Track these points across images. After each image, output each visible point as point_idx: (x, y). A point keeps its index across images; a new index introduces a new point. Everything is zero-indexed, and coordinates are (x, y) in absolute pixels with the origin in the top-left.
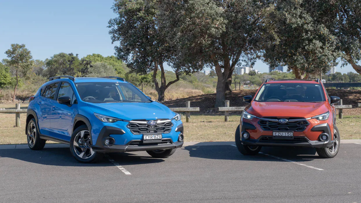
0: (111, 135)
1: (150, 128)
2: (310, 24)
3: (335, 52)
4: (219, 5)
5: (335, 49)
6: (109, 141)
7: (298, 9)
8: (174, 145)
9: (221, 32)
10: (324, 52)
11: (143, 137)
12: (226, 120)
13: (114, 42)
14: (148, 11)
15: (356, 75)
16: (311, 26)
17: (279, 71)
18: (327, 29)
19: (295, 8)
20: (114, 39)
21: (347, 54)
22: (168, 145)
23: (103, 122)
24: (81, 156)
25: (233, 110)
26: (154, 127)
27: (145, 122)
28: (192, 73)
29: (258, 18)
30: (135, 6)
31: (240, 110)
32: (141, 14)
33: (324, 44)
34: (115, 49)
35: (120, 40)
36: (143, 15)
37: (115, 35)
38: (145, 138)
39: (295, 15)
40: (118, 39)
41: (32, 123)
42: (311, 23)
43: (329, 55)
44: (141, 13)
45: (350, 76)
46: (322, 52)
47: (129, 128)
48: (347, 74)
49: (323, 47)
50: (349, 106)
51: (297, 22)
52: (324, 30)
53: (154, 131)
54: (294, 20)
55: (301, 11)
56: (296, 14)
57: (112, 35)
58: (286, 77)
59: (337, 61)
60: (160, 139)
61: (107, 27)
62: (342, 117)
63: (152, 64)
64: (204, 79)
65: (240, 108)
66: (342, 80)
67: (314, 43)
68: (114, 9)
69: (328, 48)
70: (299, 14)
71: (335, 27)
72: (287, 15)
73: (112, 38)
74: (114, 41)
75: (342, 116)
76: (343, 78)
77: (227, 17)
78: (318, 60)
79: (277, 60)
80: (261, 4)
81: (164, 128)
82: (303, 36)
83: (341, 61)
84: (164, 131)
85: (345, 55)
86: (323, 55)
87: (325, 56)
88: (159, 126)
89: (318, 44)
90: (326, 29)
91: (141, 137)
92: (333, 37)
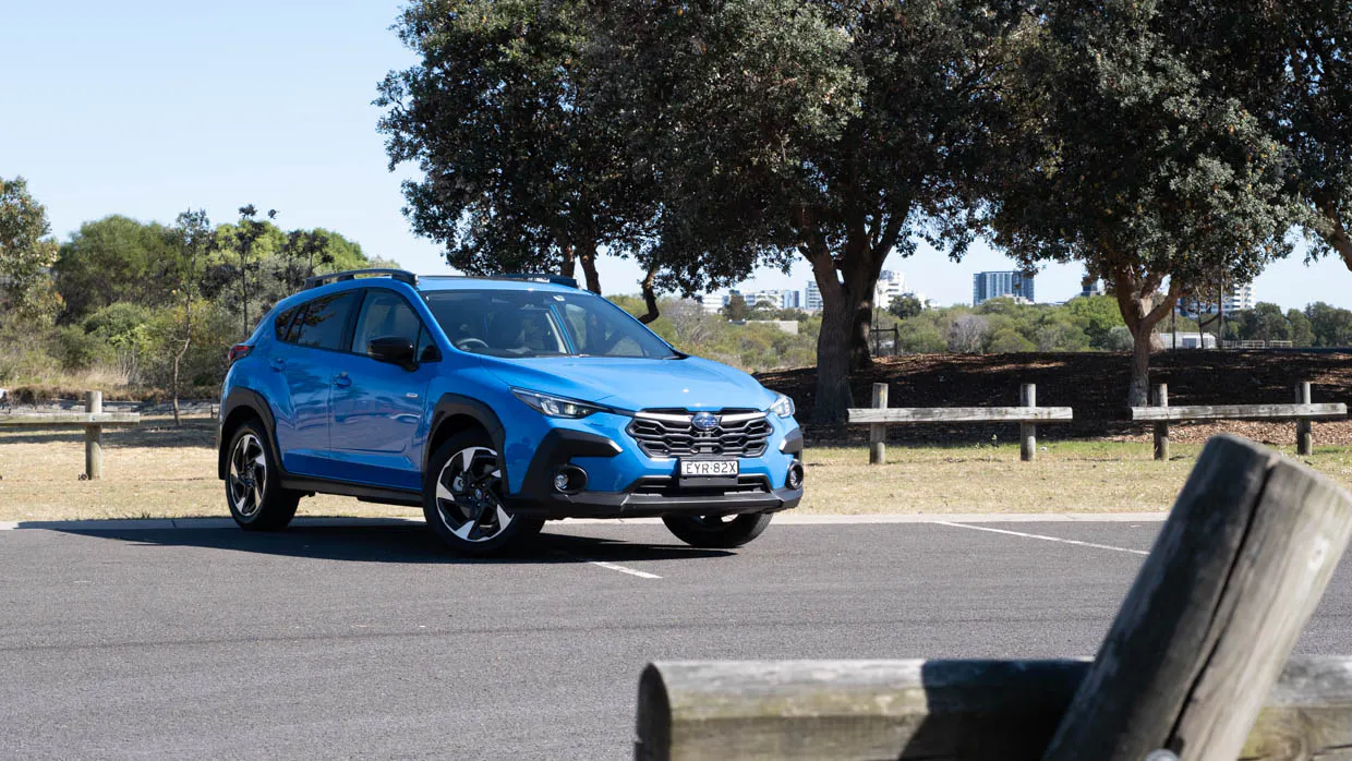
0: (573, 460)
1: (701, 438)
2: (1186, 96)
3: (1282, 204)
4: (833, 19)
5: (1280, 193)
6: (566, 480)
7: (1143, 39)
8: (775, 496)
9: (843, 121)
10: (1239, 203)
11: (678, 465)
12: (874, 458)
13: (396, 165)
14: (539, 42)
15: (1342, 318)
16: (1192, 103)
17: (1018, 300)
18: (1250, 117)
19: (1132, 36)
20: (398, 152)
21: (1326, 213)
22: (756, 495)
23: (548, 415)
24: (463, 532)
25: (904, 420)
26: (712, 436)
27: (686, 419)
28: (709, 292)
29: (978, 69)
30: (494, 22)
31: (930, 419)
32: (514, 51)
33: (1240, 172)
34: (405, 191)
35: (422, 157)
36: (520, 55)
37: (403, 134)
38: (684, 471)
39: (1129, 62)
40: (414, 153)
41: (247, 438)
42: (1192, 92)
43: (1257, 212)
44: (511, 48)
45: (1317, 319)
46: (1231, 201)
47: (634, 437)
48: (1302, 309)
49: (1237, 182)
50: (1334, 408)
51: (1138, 87)
52: (1239, 121)
53: (713, 447)
54: (1125, 80)
55: (1152, 46)
56: (1134, 59)
57: (390, 137)
58: (1050, 322)
59: (1287, 239)
60: (733, 476)
61: (373, 102)
62: (1310, 449)
63: (548, 252)
64: (702, 330)
65: (930, 414)
66: (1283, 335)
67: (1201, 169)
68: (403, 32)
69: (1254, 185)
70: (1144, 56)
71: (1277, 109)
72: (1099, 61)
73: (390, 149)
74: (396, 159)
75: (1308, 445)
76: (1288, 326)
77: (869, 66)
78: (1218, 231)
79: (1062, 232)
80: (993, 14)
81: (745, 439)
82: (1161, 142)
83: (1302, 239)
84: (745, 451)
85: (1319, 216)
86: (1237, 214)
87: (1244, 215)
88: (727, 433)
89: (1220, 171)
90: (1247, 116)
91: (672, 468)
92: (1271, 146)
